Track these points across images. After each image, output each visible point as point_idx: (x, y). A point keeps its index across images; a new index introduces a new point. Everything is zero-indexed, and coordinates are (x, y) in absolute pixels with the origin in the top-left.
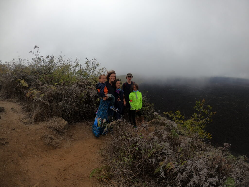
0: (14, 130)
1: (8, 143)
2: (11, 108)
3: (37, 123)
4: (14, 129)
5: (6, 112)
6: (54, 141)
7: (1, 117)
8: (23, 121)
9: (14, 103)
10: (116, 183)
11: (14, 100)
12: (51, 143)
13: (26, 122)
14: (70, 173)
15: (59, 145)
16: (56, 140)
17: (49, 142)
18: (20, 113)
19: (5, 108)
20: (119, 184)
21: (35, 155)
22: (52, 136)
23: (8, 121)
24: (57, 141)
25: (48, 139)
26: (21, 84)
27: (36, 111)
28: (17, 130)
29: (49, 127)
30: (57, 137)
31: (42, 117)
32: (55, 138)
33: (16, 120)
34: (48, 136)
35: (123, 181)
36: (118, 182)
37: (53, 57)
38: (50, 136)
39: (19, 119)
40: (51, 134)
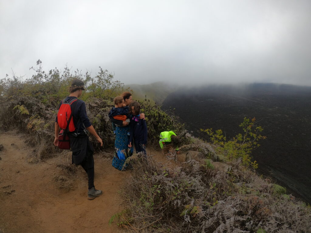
0: (19, 174)
1: (14, 191)
2: (11, 143)
3: (44, 161)
4: (19, 172)
5: (6, 150)
6: (67, 182)
7: (1, 158)
8: (27, 161)
9: (14, 137)
10: (138, 229)
11: (13, 132)
12: (63, 185)
13: (31, 162)
14: (87, 220)
15: (72, 187)
16: (68, 181)
17: (61, 185)
18: (23, 149)
19: (4, 146)
20: (141, 230)
21: (47, 202)
22: (64, 177)
23: (10, 162)
24: (70, 181)
25: (59, 181)
26: (20, 111)
27: (42, 147)
28: (22, 173)
29: (59, 166)
30: (70, 177)
31: (49, 153)
32: (68, 179)
33: (19, 160)
34: (59, 178)
35: (145, 227)
36: (140, 227)
37: (57, 71)
38: (61, 177)
39: (23, 158)
40: (62, 174)
